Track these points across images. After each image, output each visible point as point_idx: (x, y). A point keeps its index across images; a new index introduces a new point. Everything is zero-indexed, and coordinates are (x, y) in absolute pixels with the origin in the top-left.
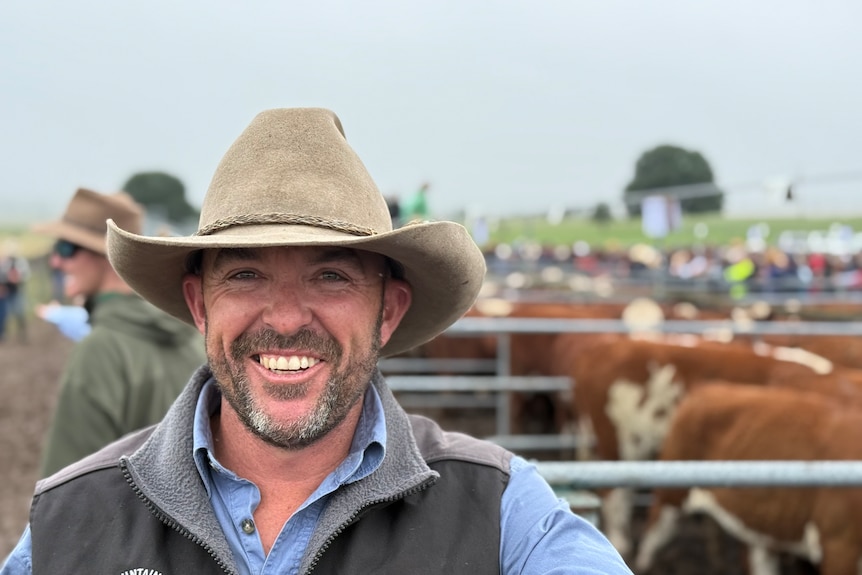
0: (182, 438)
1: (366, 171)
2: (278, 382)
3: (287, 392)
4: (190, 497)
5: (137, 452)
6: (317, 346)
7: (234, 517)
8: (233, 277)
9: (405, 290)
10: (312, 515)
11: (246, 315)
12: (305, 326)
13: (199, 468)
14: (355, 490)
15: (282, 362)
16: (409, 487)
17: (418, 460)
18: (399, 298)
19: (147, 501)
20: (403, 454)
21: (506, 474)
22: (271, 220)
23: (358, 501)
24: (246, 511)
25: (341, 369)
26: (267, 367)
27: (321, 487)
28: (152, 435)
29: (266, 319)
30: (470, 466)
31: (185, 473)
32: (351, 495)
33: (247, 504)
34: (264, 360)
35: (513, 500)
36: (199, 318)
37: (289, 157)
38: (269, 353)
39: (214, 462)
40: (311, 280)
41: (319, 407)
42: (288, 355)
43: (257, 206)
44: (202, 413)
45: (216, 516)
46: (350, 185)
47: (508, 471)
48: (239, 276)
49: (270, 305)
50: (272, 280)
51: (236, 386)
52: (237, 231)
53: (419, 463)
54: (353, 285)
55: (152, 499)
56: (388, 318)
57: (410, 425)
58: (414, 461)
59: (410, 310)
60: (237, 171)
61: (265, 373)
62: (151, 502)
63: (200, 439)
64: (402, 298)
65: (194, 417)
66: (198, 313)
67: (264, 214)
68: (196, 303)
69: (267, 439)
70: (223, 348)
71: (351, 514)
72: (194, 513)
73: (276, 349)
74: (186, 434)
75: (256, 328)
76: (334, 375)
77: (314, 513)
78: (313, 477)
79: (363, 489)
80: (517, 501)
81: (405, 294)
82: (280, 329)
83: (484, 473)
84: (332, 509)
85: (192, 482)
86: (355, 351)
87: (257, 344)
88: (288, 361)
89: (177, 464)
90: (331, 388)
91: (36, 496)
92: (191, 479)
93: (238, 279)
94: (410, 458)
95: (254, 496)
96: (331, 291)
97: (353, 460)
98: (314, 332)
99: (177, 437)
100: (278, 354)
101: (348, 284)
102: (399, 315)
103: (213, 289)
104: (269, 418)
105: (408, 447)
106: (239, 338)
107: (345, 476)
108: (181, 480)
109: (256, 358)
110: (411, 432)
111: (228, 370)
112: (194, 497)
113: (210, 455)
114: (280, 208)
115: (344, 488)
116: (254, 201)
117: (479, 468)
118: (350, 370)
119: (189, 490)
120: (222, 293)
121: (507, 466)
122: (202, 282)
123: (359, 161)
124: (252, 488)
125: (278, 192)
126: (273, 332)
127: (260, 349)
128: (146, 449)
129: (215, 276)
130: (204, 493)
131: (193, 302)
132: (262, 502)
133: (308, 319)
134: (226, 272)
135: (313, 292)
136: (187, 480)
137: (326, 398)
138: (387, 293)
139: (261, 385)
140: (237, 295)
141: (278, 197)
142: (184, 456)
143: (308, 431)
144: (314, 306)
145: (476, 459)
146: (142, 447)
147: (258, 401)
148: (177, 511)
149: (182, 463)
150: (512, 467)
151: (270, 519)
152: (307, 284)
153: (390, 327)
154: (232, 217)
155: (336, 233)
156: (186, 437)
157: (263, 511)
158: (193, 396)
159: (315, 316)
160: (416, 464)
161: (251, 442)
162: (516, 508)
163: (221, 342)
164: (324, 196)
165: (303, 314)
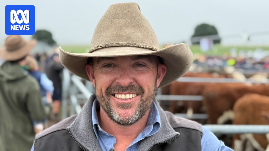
0: (88, 120)
1: (150, 25)
2: (122, 103)
3: (124, 106)
4: (92, 141)
5: (72, 124)
6: (135, 90)
7: (107, 148)
8: (105, 66)
9: (164, 67)
10: (135, 148)
11: (110, 80)
12: (131, 83)
13: (95, 131)
14: (150, 139)
15: (123, 96)
16: (169, 138)
17: (170, 128)
18: (162, 70)
19: (78, 143)
20: (165, 126)
21: (202, 133)
22: (118, 45)
23: (151, 143)
24: (111, 146)
25: (144, 98)
26: (117, 97)
27: (138, 138)
28: (76, 118)
29: (117, 81)
30: (188, 130)
31: (90, 132)
32: (148, 140)
33: (112, 143)
34: (117, 96)
35: (205, 142)
36: (92, 79)
37: (123, 21)
38: (119, 93)
39: (100, 129)
40: (132, 66)
41: (136, 112)
42: (125, 94)
43: (112, 40)
44: (94, 111)
45: (101, 148)
46: (145, 31)
47: (202, 131)
48: (107, 66)
49: (118, 76)
50: (119, 67)
51: (107, 106)
52: (105, 49)
53: (171, 129)
54: (148, 67)
55: (79, 142)
56: (159, 77)
57: (166, 115)
58: (169, 128)
59: (166, 74)
60: (104, 27)
61: (117, 100)
62: (79, 143)
63: (95, 121)
64: (163, 70)
65: (92, 112)
66: (91, 77)
67: (115, 43)
68: (90, 74)
69: (118, 123)
70: (102, 92)
71: (150, 147)
72: (94, 147)
73: (121, 92)
74: (89, 119)
75: (114, 85)
76: (141, 100)
77: (135, 147)
78: (134, 135)
79: (153, 139)
80: (206, 142)
81: (164, 68)
82: (123, 85)
83: (193, 132)
84: (142, 145)
85: (92, 136)
86: (149, 92)
87: (114, 90)
88: (125, 96)
89: (87, 129)
90: (140, 105)
91: (36, 140)
92: (92, 135)
93: (106, 67)
94: (168, 127)
95: (114, 141)
96: (140, 70)
97: (149, 128)
98: (134, 85)
99: (86, 120)
100: (122, 94)
101: (146, 68)
102: (162, 76)
103: (97, 71)
104: (119, 116)
105: (166, 123)
106: (108, 89)
107: (147, 134)
108: (89, 135)
109: (114, 95)
110: (166, 118)
111: (104, 100)
112: (93, 141)
113: (99, 126)
114: (121, 40)
115: (146, 138)
116: (111, 38)
117: (192, 130)
118: (147, 99)
119: (91, 138)
120: (101, 73)
121: (201, 129)
122: (93, 68)
123: (148, 22)
124: (113, 138)
125: (120, 34)
126: (120, 86)
127: (115, 92)
128: (75, 124)
129: (98, 66)
130: (96, 140)
131: (89, 74)
132: (116, 143)
133: (132, 81)
134: (102, 64)
135: (133, 71)
136: (90, 135)
137: (139, 109)
138: (158, 69)
139: (115, 104)
140: (106, 73)
141: (120, 37)
142: (89, 126)
143: (132, 120)
144: (134, 76)
145: (190, 127)
146: (73, 123)
147: (115, 110)
148: (88, 146)
149: (88, 129)
150: (203, 130)
151: (119, 149)
152: (131, 68)
153: (159, 81)
154: (103, 44)
155: (141, 49)
156: (89, 120)
157: (117, 146)
158: (90, 105)
159: (134, 80)
160: (170, 130)
161: (112, 123)
162: (206, 145)
163: (101, 90)
164: (136, 35)
165: (131, 79)
